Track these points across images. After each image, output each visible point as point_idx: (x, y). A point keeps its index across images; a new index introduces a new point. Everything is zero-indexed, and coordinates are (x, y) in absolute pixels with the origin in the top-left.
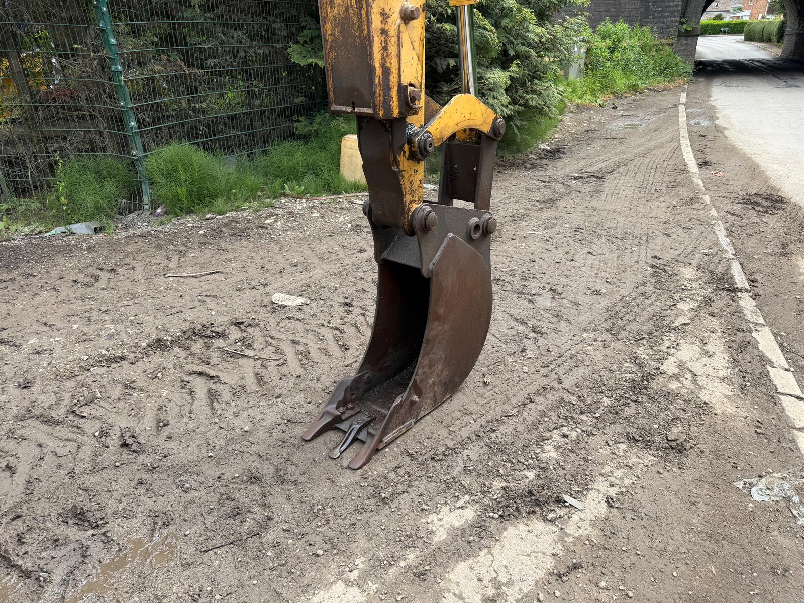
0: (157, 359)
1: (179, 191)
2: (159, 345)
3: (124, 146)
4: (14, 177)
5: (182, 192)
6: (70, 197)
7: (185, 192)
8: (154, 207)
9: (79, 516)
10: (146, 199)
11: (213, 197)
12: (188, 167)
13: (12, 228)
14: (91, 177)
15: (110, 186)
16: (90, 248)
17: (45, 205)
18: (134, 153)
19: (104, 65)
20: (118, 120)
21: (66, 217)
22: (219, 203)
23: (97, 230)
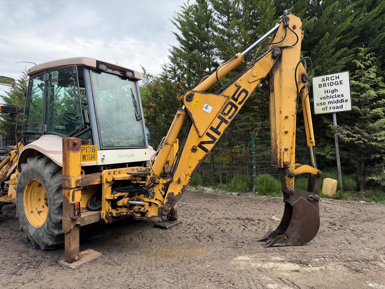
0: (236, 221)
1: (263, 188)
2: (238, 219)
3: (251, 174)
4: (223, 178)
5: (264, 188)
6: (235, 185)
8: (255, 192)
9: (210, 237)
10: (254, 189)
11: (273, 191)
12: (267, 181)
13: (219, 191)
14: (240, 180)
15: (245, 184)
16: (234, 198)
17: (228, 186)
18: (253, 175)
19: (250, 152)
20: (251, 166)
21: (232, 190)
22: (274, 193)
23: (238, 195)
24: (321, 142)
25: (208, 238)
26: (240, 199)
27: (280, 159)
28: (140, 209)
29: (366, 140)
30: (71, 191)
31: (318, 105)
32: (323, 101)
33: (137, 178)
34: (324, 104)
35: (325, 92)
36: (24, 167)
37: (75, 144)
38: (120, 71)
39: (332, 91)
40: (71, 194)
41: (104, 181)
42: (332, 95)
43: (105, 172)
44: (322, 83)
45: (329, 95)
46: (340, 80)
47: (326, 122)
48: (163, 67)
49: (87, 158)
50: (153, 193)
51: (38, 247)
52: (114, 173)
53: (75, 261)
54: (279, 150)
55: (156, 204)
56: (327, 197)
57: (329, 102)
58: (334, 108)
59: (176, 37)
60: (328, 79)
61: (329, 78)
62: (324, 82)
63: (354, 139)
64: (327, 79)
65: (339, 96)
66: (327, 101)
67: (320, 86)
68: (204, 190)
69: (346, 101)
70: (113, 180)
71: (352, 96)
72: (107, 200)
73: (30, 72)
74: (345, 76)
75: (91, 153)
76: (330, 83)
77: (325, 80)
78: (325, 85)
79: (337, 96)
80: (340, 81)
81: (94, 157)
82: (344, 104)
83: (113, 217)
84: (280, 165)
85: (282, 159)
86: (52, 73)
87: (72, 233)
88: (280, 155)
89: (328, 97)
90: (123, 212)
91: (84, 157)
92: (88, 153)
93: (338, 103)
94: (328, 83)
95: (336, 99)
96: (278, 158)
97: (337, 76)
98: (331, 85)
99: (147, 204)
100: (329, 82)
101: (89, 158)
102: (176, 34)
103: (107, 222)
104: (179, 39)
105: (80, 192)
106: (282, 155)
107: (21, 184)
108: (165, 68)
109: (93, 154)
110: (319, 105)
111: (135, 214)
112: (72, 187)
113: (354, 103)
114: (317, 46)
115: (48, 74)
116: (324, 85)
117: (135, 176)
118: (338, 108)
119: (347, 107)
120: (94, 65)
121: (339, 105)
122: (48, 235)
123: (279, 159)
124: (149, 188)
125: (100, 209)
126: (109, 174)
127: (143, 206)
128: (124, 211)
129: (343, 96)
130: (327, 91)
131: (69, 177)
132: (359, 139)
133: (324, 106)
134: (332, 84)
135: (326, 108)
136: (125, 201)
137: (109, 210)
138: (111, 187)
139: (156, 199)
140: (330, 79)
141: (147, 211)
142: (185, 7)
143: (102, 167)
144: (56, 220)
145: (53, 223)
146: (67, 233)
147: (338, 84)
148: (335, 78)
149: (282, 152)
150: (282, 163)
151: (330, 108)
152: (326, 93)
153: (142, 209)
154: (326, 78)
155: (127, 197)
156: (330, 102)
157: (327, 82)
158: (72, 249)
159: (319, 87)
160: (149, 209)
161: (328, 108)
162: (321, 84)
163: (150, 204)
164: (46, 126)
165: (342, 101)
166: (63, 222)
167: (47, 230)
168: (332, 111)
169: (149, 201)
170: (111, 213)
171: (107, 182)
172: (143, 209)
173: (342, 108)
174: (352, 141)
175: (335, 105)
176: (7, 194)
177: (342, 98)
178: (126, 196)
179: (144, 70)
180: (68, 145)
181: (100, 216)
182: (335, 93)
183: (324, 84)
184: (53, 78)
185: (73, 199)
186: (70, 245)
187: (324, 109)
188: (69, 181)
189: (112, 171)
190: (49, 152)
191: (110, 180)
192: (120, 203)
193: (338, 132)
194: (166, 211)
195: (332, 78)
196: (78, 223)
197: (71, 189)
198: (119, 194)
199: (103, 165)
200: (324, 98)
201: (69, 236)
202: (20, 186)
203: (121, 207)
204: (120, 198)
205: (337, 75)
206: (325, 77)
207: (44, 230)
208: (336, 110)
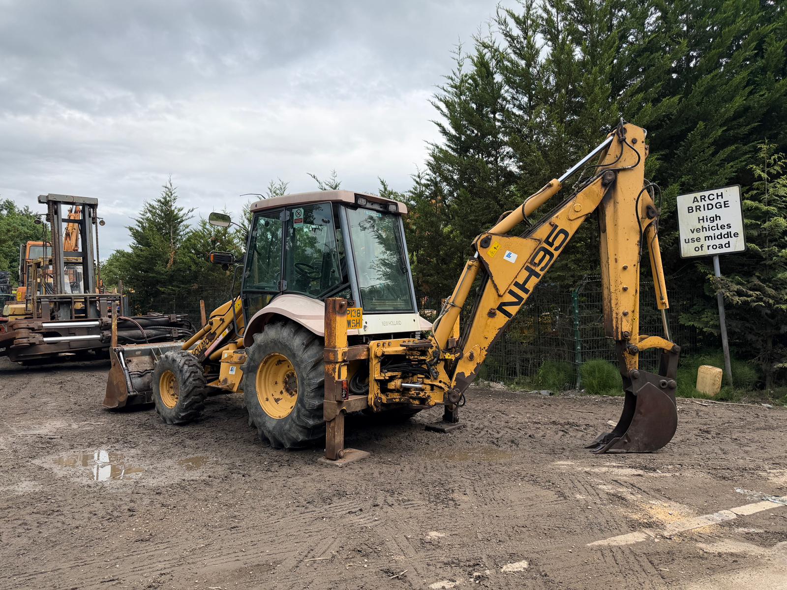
0: (551, 426)
1: (593, 381)
2: (554, 423)
3: (573, 358)
4: (523, 366)
5: (595, 382)
6: (544, 377)
7: (596, 382)
8: (580, 389)
9: (512, 442)
10: (578, 385)
11: (611, 387)
12: (601, 371)
13: (517, 388)
14: (554, 369)
15: (562, 375)
16: (544, 399)
17: (532, 381)
18: (577, 361)
19: (571, 322)
20: (573, 346)
21: (539, 387)
22: (613, 391)
23: (551, 394)
24: (695, 304)
25: (510, 444)
26: (554, 400)
27: (617, 328)
28: (419, 394)
29: (771, 301)
30: (337, 366)
31: (687, 241)
32: (696, 235)
33: (415, 353)
34: (697, 240)
35: (699, 220)
36: (259, 338)
37: (341, 306)
38: (380, 204)
39: (712, 219)
40: (337, 370)
41: (373, 356)
42: (711, 225)
43: (373, 343)
44: (694, 205)
45: (706, 225)
46: (724, 199)
47: (702, 271)
48: (415, 178)
49: (352, 324)
50: (436, 373)
51: (279, 446)
52: (383, 345)
53: (341, 458)
54: (614, 315)
55: (441, 388)
56: (705, 396)
57: (705, 237)
58: (714, 247)
59: (438, 128)
60: (703, 198)
61: (705, 197)
62: (696, 204)
63: (749, 299)
64: (701, 199)
65: (722, 227)
66: (702, 235)
67: (690, 210)
68: (490, 386)
69: (736, 235)
70: (383, 355)
71: (746, 227)
72: (376, 380)
73: (258, 207)
74: (732, 194)
75: (356, 318)
76: (708, 205)
77: (699, 200)
78: (699, 209)
79: (719, 228)
80: (725, 202)
81: (358, 324)
82: (732, 240)
83: (383, 404)
84: (617, 337)
85: (620, 328)
86: (294, 211)
87: (337, 420)
88: (617, 322)
89: (704, 229)
90: (395, 399)
91: (349, 323)
92: (353, 318)
93: (721, 238)
94: (704, 205)
95: (717, 232)
96: (614, 326)
97: (719, 194)
98: (708, 209)
99: (428, 387)
100: (706, 203)
101: (354, 325)
102: (439, 125)
103: (375, 410)
104: (444, 132)
105: (346, 368)
106: (619, 322)
107: (254, 361)
108: (418, 180)
109: (358, 318)
110: (689, 242)
111: (411, 400)
112: (339, 361)
113: (748, 239)
114: (684, 142)
115: (288, 213)
116: (696, 209)
117: (411, 349)
118: (721, 246)
119: (738, 245)
120: (352, 200)
121: (724, 241)
122: (297, 427)
123: (615, 328)
124: (431, 366)
125: (367, 393)
126: (378, 346)
127: (422, 390)
128: (396, 397)
129: (730, 227)
130: (703, 219)
131: (335, 347)
132: (759, 299)
133: (698, 244)
134: (710, 207)
135: (702, 246)
136: (396, 383)
137: (378, 394)
138: (379, 363)
139: (440, 382)
140: (706, 199)
141: (429, 396)
142: (454, 77)
143: (364, 338)
144: (311, 406)
145: (307, 410)
146: (330, 422)
147: (721, 207)
148: (715, 196)
149: (619, 317)
150: (620, 334)
151: (708, 246)
152: (701, 221)
153: (422, 394)
154: (701, 196)
155: (400, 378)
156: (708, 237)
157: (701, 204)
158: (336, 441)
159: (689, 212)
160: (431, 395)
161: (705, 248)
162: (692, 208)
163: (432, 387)
164: (285, 283)
165: (729, 235)
166: (325, 406)
167: (296, 421)
168: (712, 252)
169: (431, 383)
170: (380, 399)
171: (376, 357)
172: (423, 394)
173: (729, 246)
174: (745, 303)
175: (717, 242)
176: (218, 378)
177: (729, 230)
178: (399, 376)
179: (385, 186)
180: (334, 308)
181: (368, 402)
182: (716, 222)
183: (696, 207)
184: (295, 217)
185: (339, 377)
186: (334, 437)
187: (697, 249)
188: (335, 353)
189: (381, 342)
190: (301, 317)
191: (379, 354)
192: (392, 385)
193: (722, 288)
194: (454, 397)
195: (711, 197)
196: (344, 408)
197: (337, 363)
198: (389, 374)
199: (366, 336)
200: (698, 230)
201: (332, 424)
202: (252, 364)
203: (392, 391)
204: (392, 378)
205: (719, 191)
206: (698, 195)
207: (292, 420)
208: (719, 251)
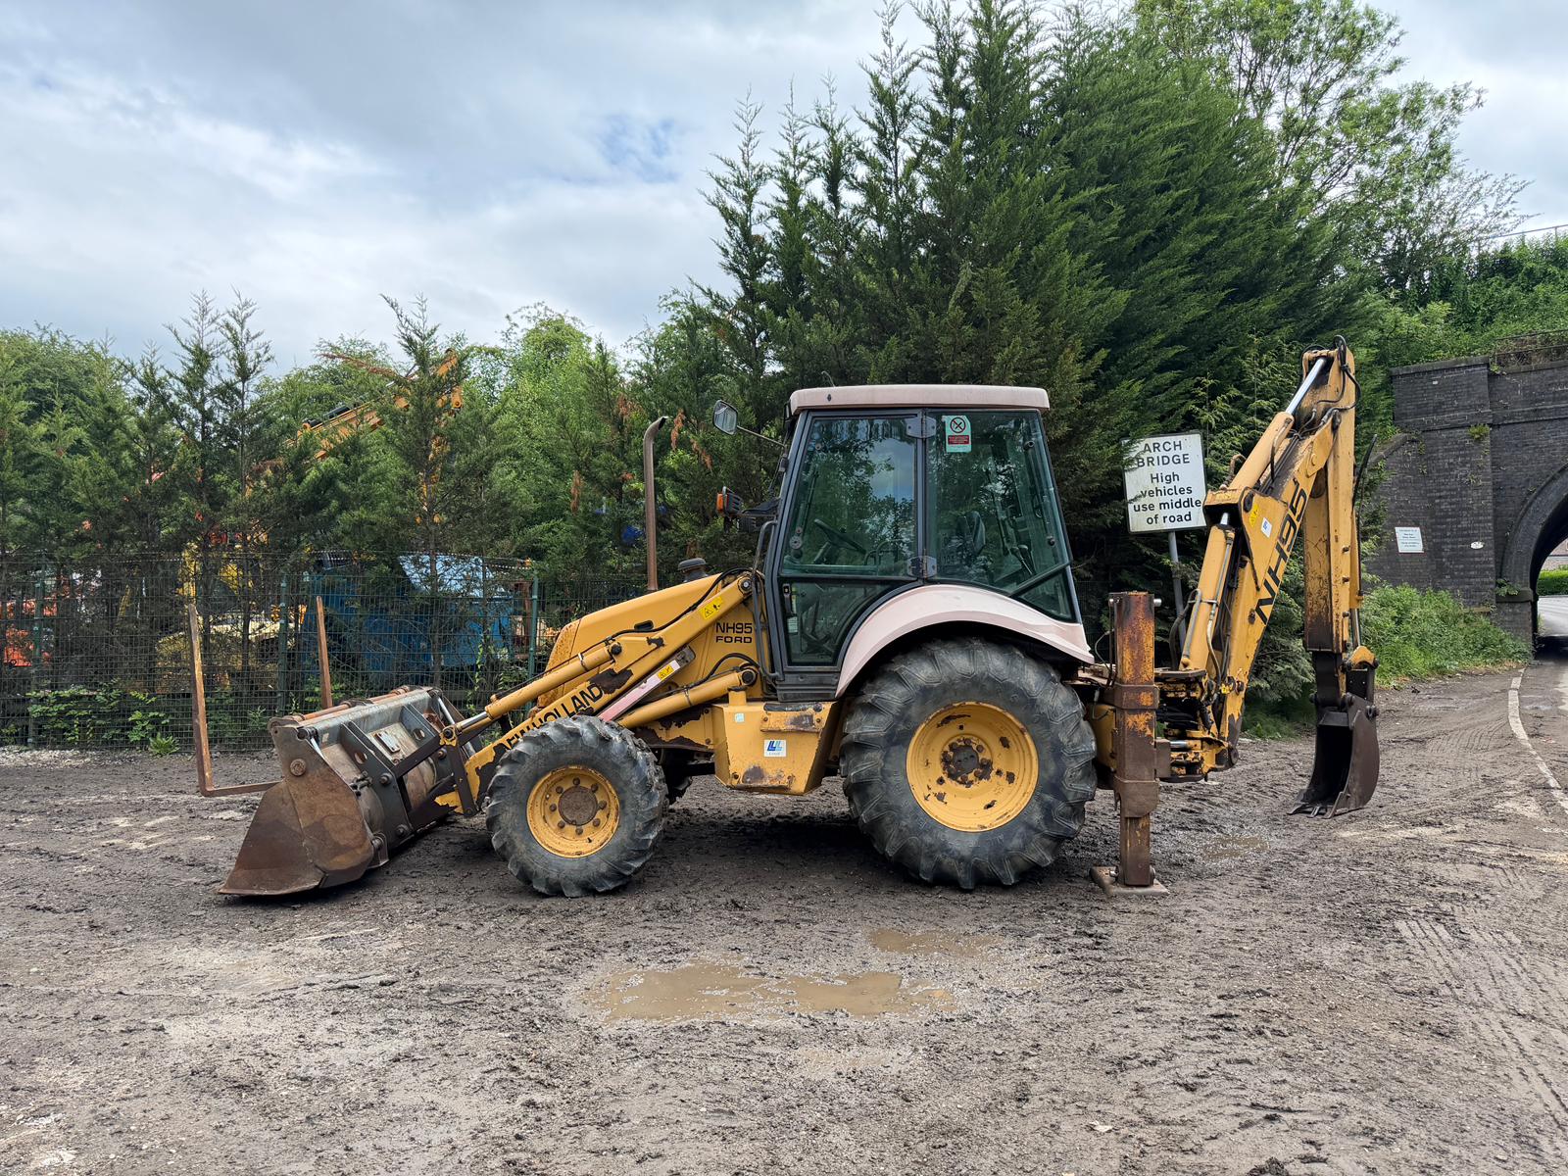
31: (1137, 509)
32: (1148, 501)
34: (1149, 507)
35: (1152, 478)
39: (1168, 478)
42: (1168, 487)
44: (1143, 456)
46: (1184, 451)
57: (1160, 504)
58: (1172, 519)
60: (1156, 447)
61: (1159, 445)
62: (1149, 454)
64: (1154, 448)
65: (1181, 491)
66: (1156, 500)
69: (1198, 503)
74: (1193, 444)
76: (1163, 457)
77: (1152, 449)
78: (1152, 462)
79: (1178, 492)
80: (1184, 455)
82: (1194, 511)
89: (1159, 492)
93: (1180, 507)
94: (1158, 457)
95: (1175, 498)
97: (1177, 443)
98: (1163, 464)
100: (1160, 454)
110: (1139, 510)
118: (1180, 519)
121: (1183, 511)
129: (1191, 491)
130: (1157, 478)
133: (1150, 514)
134: (1166, 460)
135: (1156, 518)
140: (1161, 448)
147: (1180, 462)
148: (1172, 446)
151: (1164, 518)
152: (1155, 481)
153: (1190, 757)
154: (1154, 444)
156: (1164, 504)
157: (1155, 455)
159: (1138, 466)
161: (1160, 519)
163: (1202, 742)
164: (931, 561)
165: (1189, 502)
168: (1168, 526)
169: (1200, 736)
172: (1193, 756)
173: (1189, 519)
175: (1175, 512)
177: (1189, 496)
182: (1173, 484)
183: (1147, 458)
187: (1149, 521)
195: (1167, 446)
200: (1151, 493)
205: (1177, 439)
206: (1149, 441)
207: (1030, 827)
208: (1178, 525)
